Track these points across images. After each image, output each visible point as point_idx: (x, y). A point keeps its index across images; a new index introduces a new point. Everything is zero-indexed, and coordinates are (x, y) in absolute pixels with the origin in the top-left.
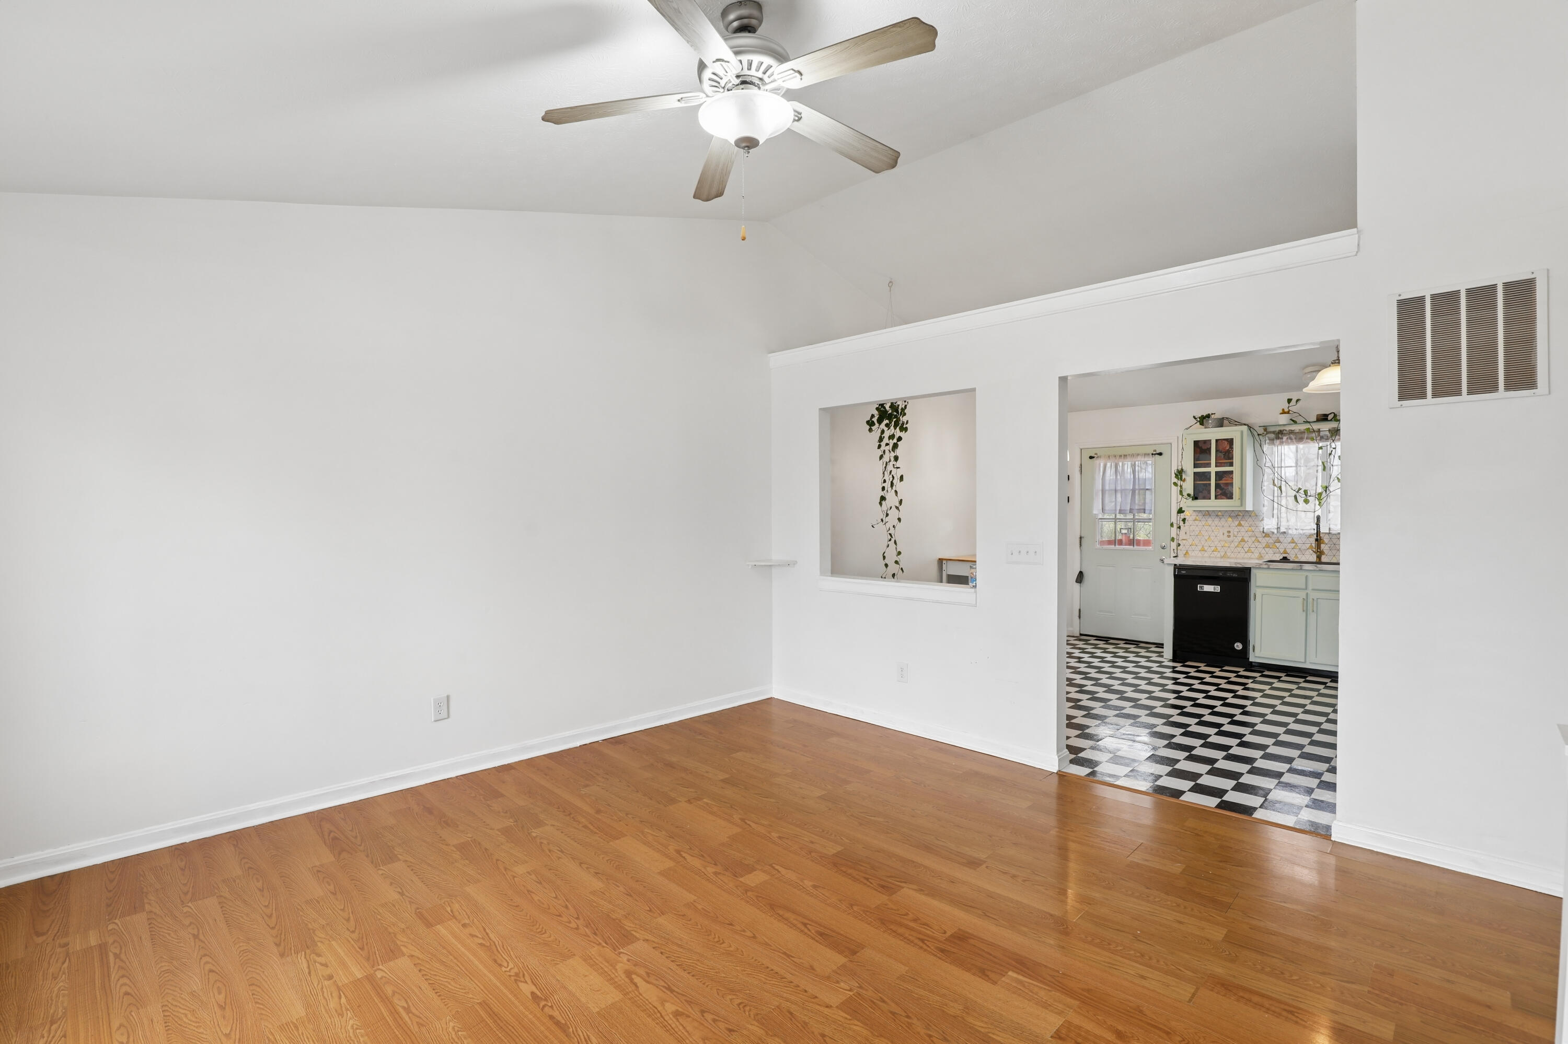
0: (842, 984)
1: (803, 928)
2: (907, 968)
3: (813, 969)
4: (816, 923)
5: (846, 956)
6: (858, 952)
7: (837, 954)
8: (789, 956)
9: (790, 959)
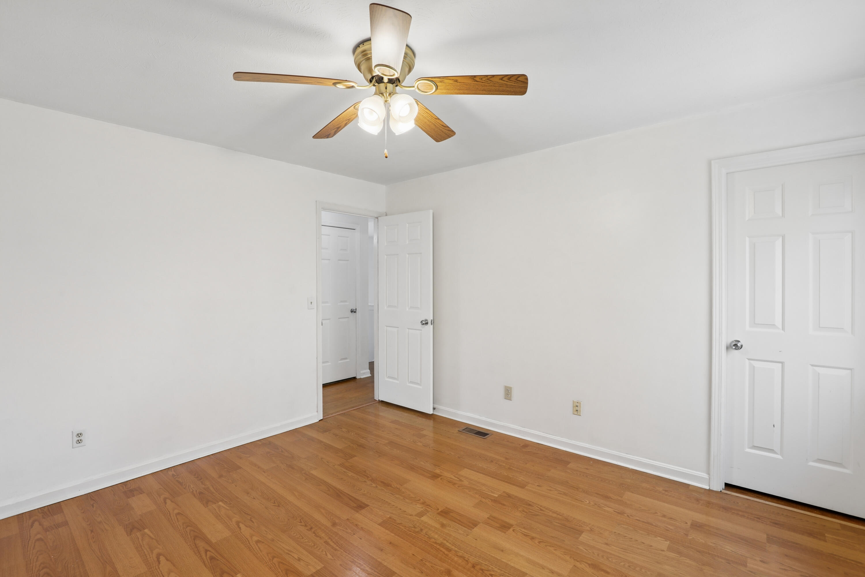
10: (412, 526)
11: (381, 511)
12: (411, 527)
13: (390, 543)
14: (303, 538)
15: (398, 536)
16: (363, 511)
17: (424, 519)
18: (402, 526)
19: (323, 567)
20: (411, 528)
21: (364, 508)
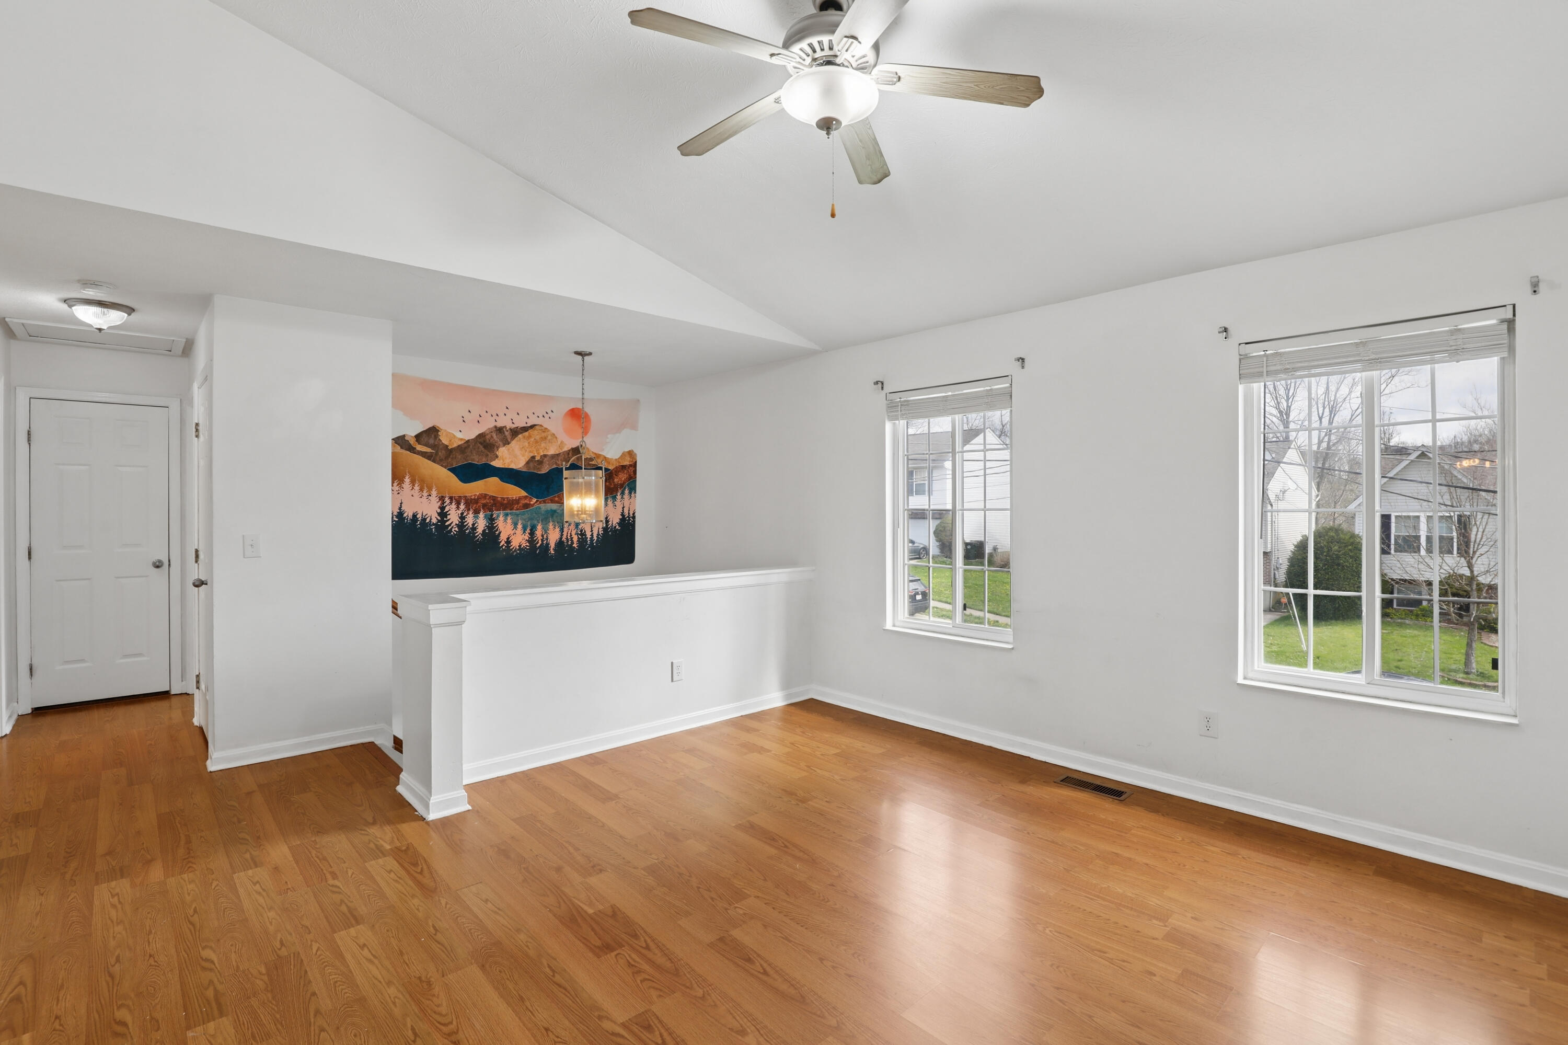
0: (741, 912)
1: (768, 969)
2: (679, 922)
3: (764, 926)
4: (752, 975)
5: (731, 936)
6: (717, 940)
7: (738, 939)
8: (786, 939)
9: (785, 936)
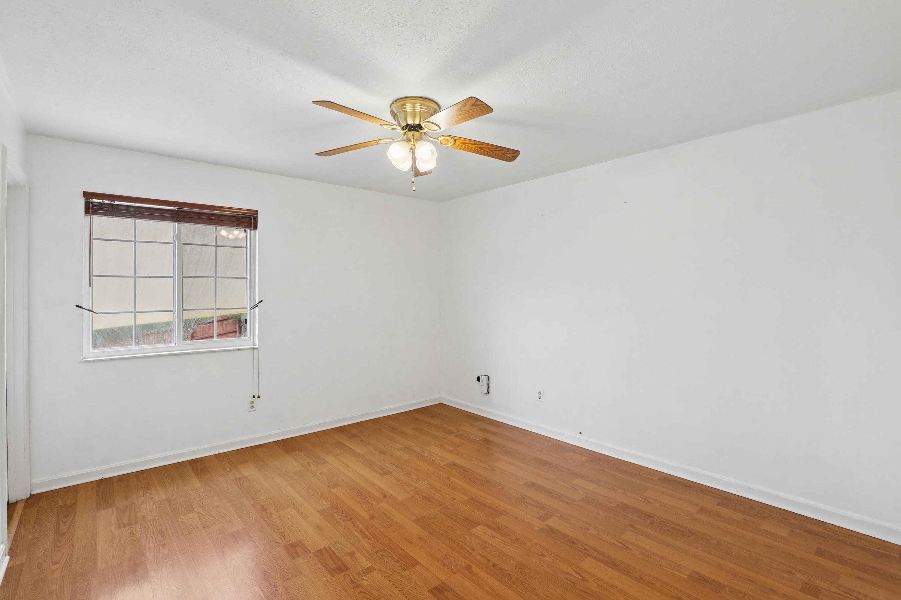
10: (384, 558)
11: (414, 581)
12: (387, 557)
13: (411, 543)
14: (498, 556)
15: (402, 549)
16: (436, 583)
17: (367, 564)
18: (394, 558)
19: (470, 530)
20: (387, 555)
21: (435, 588)
